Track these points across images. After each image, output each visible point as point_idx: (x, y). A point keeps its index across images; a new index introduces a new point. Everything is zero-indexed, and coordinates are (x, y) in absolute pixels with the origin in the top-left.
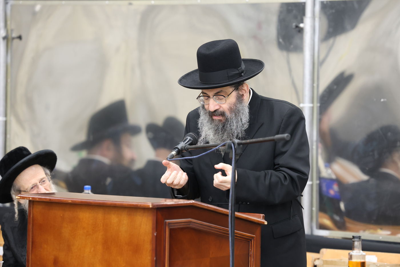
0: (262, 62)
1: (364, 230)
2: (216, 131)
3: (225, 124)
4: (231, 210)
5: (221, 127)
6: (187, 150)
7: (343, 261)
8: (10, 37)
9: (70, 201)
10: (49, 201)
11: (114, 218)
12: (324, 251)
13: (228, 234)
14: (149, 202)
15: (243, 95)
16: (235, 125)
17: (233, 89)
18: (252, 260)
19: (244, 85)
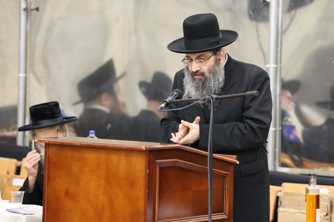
0: (237, 33)
1: (318, 168)
2: (197, 88)
3: (204, 82)
4: (210, 152)
5: (201, 84)
6: (174, 103)
7: (300, 193)
8: (29, 8)
9: (78, 144)
10: (61, 144)
11: (114, 158)
12: (285, 184)
13: (207, 172)
14: (143, 145)
15: (220, 59)
16: (213, 83)
17: (212, 54)
18: (227, 193)
19: (221, 51)
